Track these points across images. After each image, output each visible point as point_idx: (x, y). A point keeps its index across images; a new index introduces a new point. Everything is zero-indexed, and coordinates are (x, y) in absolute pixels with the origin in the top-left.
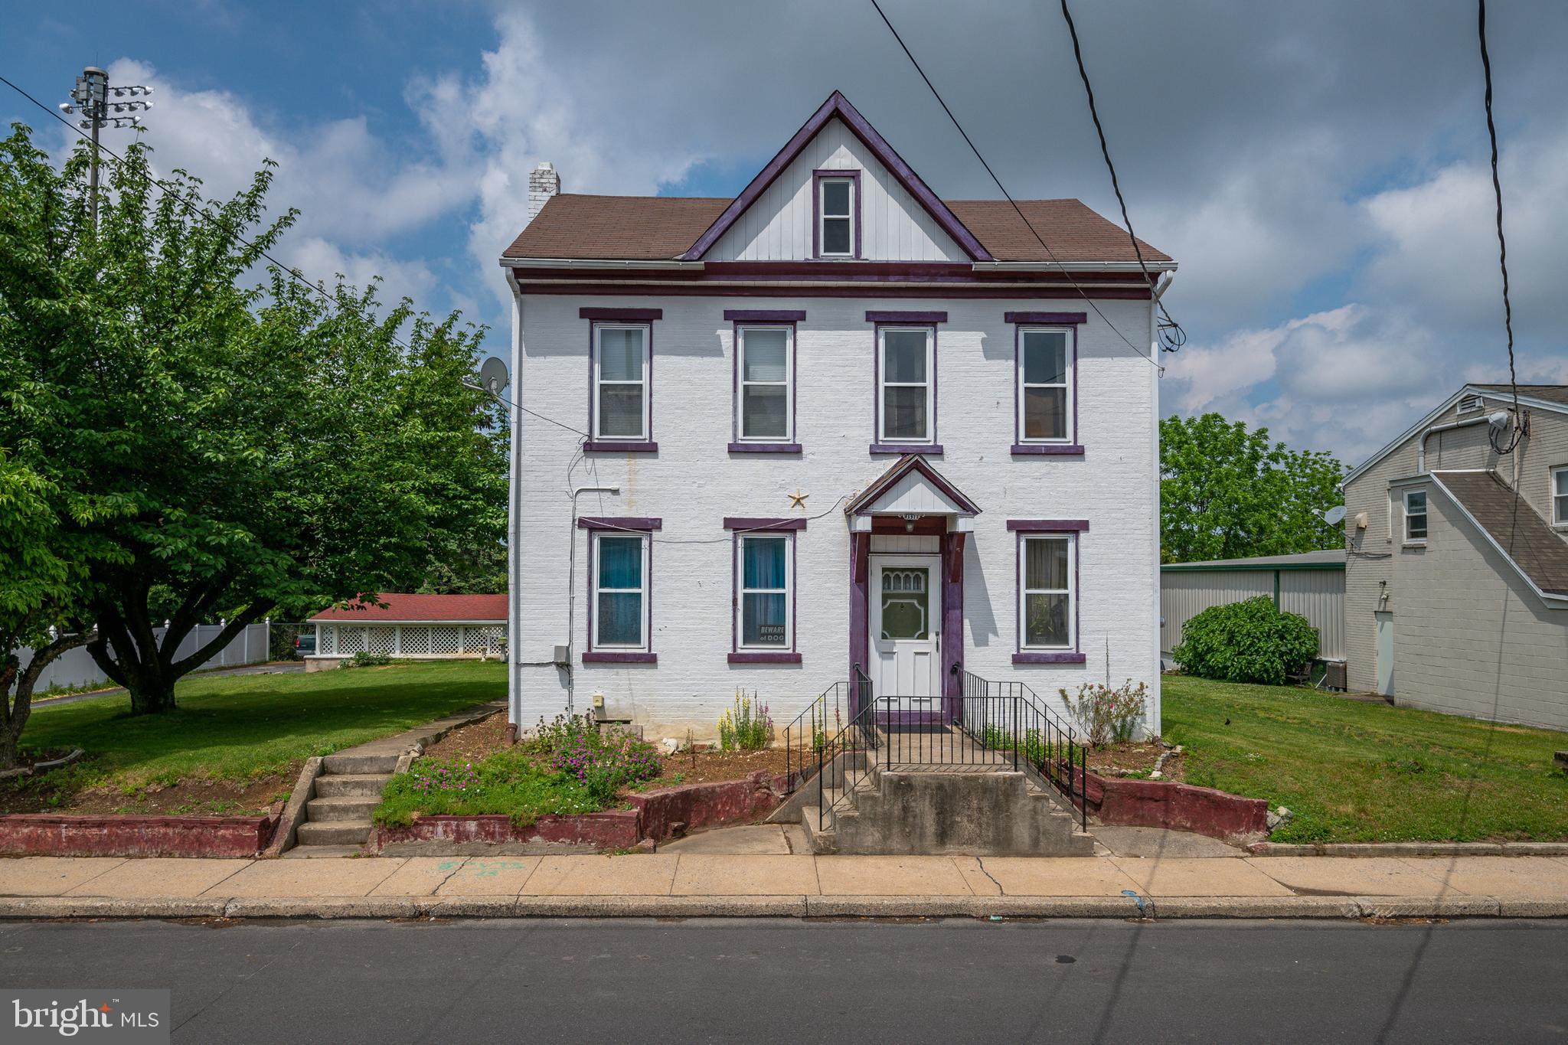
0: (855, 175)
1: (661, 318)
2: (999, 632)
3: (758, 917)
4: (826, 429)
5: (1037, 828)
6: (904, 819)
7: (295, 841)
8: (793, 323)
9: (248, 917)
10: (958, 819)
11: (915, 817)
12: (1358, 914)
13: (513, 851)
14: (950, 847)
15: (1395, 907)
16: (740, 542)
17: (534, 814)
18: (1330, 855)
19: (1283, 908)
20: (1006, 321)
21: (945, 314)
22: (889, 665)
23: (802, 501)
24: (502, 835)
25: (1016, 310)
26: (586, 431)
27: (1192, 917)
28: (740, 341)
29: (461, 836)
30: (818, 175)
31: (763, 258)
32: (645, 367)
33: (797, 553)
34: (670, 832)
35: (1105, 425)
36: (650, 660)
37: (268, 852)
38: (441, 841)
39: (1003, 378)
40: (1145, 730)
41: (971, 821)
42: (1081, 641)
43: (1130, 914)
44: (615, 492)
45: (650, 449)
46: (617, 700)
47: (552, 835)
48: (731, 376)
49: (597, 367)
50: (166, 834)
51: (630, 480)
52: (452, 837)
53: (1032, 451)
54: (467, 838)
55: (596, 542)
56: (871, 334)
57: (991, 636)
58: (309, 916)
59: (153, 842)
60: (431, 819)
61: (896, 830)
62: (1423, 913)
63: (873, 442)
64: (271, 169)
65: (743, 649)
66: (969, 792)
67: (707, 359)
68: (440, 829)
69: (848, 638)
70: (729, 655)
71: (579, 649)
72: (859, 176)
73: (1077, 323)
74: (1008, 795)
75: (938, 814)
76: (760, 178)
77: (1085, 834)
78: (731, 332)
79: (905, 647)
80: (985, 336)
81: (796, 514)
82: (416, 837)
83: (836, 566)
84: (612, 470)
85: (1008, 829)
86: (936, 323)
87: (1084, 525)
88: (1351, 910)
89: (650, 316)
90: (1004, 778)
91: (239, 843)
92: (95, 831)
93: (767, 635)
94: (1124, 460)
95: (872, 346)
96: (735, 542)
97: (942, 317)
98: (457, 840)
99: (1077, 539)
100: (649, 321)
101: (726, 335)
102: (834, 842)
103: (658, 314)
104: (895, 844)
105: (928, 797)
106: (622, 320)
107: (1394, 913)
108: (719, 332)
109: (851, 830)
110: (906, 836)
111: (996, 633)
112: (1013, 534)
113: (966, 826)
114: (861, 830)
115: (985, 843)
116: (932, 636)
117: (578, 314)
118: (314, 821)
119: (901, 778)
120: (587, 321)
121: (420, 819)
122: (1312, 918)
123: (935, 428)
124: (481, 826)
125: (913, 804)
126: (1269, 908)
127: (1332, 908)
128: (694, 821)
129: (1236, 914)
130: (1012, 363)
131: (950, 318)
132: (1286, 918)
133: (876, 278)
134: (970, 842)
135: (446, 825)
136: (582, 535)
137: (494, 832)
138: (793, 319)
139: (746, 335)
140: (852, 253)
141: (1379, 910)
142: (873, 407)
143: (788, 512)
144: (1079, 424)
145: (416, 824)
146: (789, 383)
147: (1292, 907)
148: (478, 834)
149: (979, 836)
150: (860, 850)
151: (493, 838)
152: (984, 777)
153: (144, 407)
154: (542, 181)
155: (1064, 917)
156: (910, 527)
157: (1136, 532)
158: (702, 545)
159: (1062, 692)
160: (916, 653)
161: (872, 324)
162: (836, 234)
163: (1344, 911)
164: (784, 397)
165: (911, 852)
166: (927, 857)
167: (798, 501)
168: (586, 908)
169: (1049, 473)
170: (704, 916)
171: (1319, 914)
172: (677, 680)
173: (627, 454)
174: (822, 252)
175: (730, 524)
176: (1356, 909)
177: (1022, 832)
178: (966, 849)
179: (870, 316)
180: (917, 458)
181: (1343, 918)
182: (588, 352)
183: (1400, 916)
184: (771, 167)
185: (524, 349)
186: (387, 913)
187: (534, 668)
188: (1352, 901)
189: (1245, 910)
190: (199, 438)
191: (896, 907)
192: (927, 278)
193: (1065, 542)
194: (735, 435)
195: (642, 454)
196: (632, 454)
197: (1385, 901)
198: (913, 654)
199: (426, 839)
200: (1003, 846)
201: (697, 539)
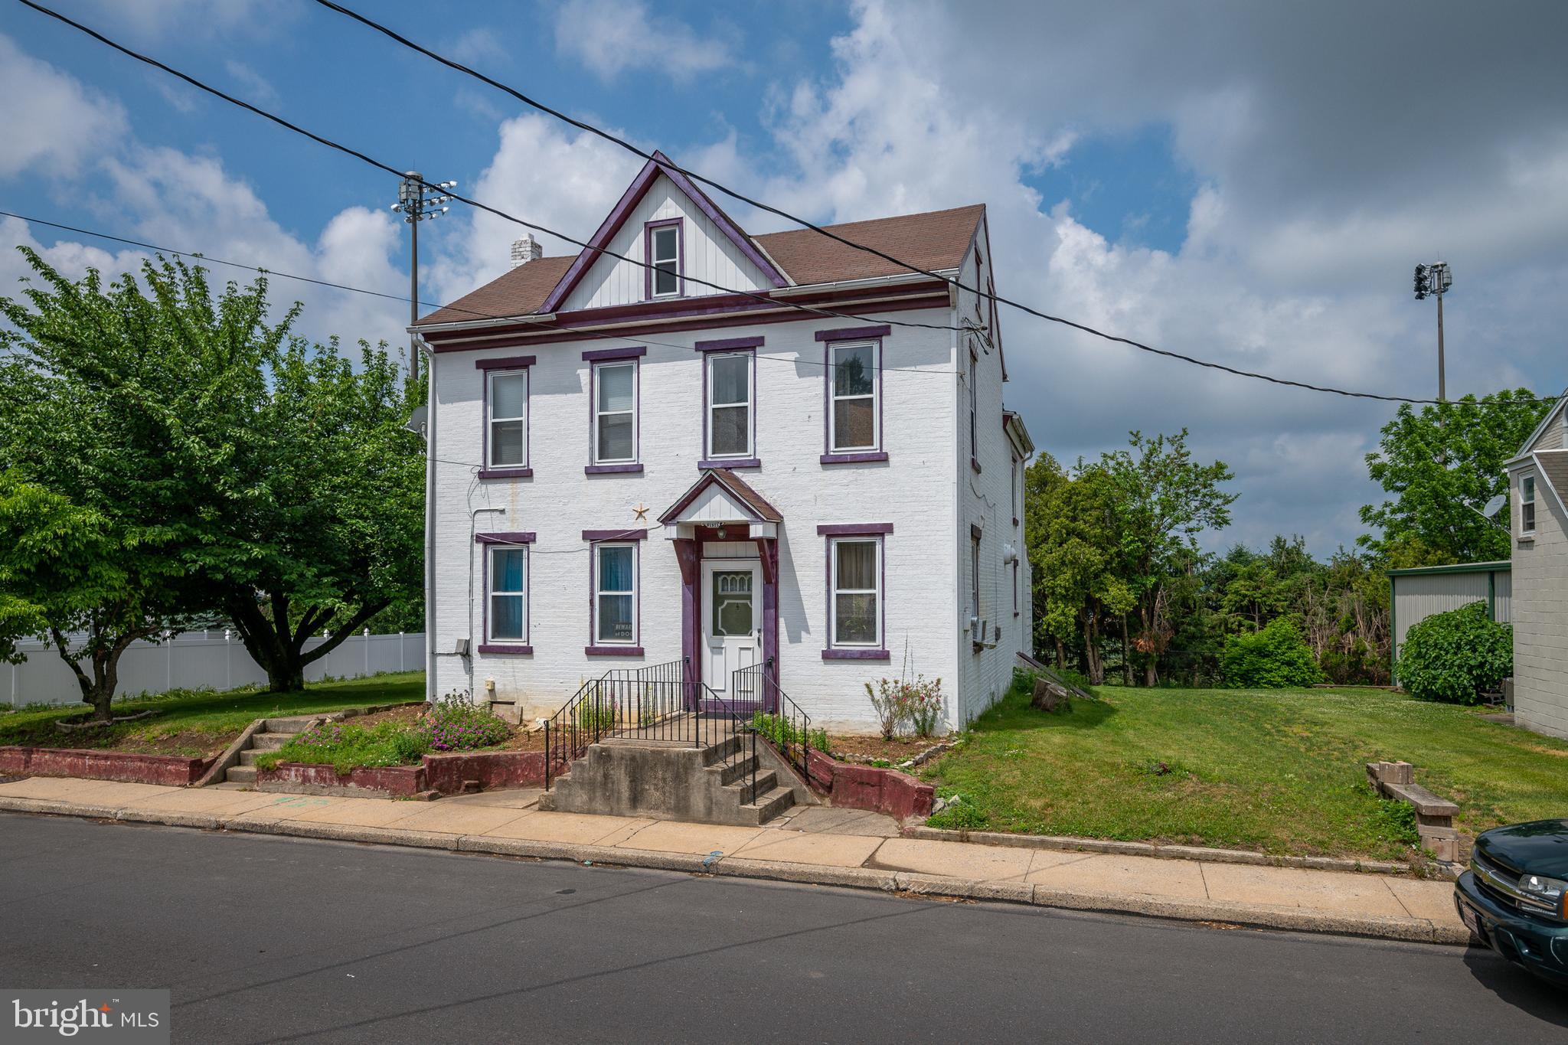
0: (679, 222)
1: (535, 364)
2: (811, 629)
3: (424, 847)
4: (663, 450)
5: (711, 800)
6: (604, 784)
7: (223, 778)
8: (637, 358)
9: (128, 821)
10: (647, 787)
11: (613, 783)
12: (894, 888)
13: (337, 793)
14: (641, 811)
15: (929, 884)
16: (597, 551)
17: (350, 766)
18: (973, 842)
19: (825, 875)
20: (817, 340)
21: (762, 338)
22: (719, 659)
23: (643, 514)
24: (331, 780)
25: (826, 329)
26: (481, 462)
27: (747, 877)
28: (597, 378)
29: (306, 779)
30: (649, 227)
31: (606, 304)
32: (525, 405)
33: (641, 560)
34: (463, 787)
35: (908, 431)
36: (527, 652)
37: (197, 784)
38: (293, 782)
39: (814, 393)
40: (947, 725)
41: (657, 789)
42: (886, 639)
43: (697, 869)
44: (502, 511)
45: (527, 475)
46: (505, 685)
47: (362, 783)
48: (588, 409)
49: (490, 409)
50: (140, 767)
51: (513, 501)
52: (300, 780)
53: (839, 460)
54: (310, 781)
55: (490, 554)
56: (699, 363)
57: (803, 634)
58: (159, 823)
59: (134, 771)
60: (287, 766)
61: (599, 794)
62: (956, 893)
63: (701, 459)
64: (265, 275)
65: (599, 644)
66: (655, 764)
67: (569, 395)
68: (293, 773)
69: (681, 634)
70: (586, 648)
71: (477, 642)
72: (682, 222)
73: (881, 336)
74: (687, 768)
75: (631, 782)
76: (597, 237)
77: (754, 807)
78: (588, 371)
79: (732, 643)
80: (798, 356)
81: (639, 525)
82: (279, 778)
83: (671, 571)
84: (500, 493)
85: (686, 798)
86: (755, 347)
87: (888, 528)
88: (887, 883)
89: (526, 363)
90: (684, 754)
91: (178, 775)
92: (103, 762)
93: (621, 631)
94: (927, 464)
95: (701, 372)
96: (592, 551)
97: (760, 341)
98: (303, 782)
99: (883, 541)
100: (526, 367)
101: (584, 374)
102: (553, 801)
103: (532, 360)
104: (598, 805)
105: (623, 767)
106: (508, 368)
107: (927, 890)
108: (579, 371)
109: (566, 792)
110: (607, 799)
111: (808, 632)
112: (823, 538)
113: (653, 794)
114: (573, 792)
115: (668, 809)
116: (755, 634)
117: (475, 366)
118: (244, 765)
119: (603, 750)
120: (481, 371)
121: (281, 764)
122: (851, 887)
123: (755, 443)
124: (317, 772)
125: (612, 772)
126: (814, 874)
127: (871, 879)
128: (494, 781)
129: (785, 877)
130: (822, 378)
131: (767, 341)
132: (827, 884)
133: (696, 312)
134: (656, 807)
135: (297, 771)
136: (479, 548)
137: (325, 778)
138: (636, 355)
139: (602, 372)
140: (678, 292)
141: (914, 886)
142: (701, 428)
143: (634, 525)
144: (884, 432)
145: (278, 769)
146: (634, 412)
147: (834, 876)
148: (316, 778)
149: (664, 802)
150: (572, 809)
151: (325, 782)
152: (668, 752)
153: (181, 462)
154: (521, 250)
155: (644, 867)
156: (721, 534)
157: (939, 533)
158: (567, 555)
159: (868, 686)
160: (741, 649)
161: (701, 354)
162: (666, 275)
163: (880, 884)
164: (630, 424)
165: (611, 813)
166: (623, 818)
167: (640, 514)
168: (316, 831)
169: (856, 480)
170: (389, 844)
171: (858, 884)
172: (547, 669)
173: (510, 480)
174: (654, 294)
175: (587, 535)
176: (892, 883)
177: (698, 802)
178: (653, 813)
179: (699, 346)
180: (711, 472)
181: (880, 889)
182: (481, 395)
183: (933, 893)
184: (605, 226)
185: (438, 400)
186: (201, 824)
187: (446, 657)
188: (891, 874)
189: (792, 874)
190: (222, 481)
191: (520, 849)
192: (738, 308)
193: (873, 544)
194: (591, 459)
195: (522, 479)
196: (514, 480)
197: (920, 878)
198: (738, 650)
199: (285, 780)
200: (682, 812)
201: (562, 549)
